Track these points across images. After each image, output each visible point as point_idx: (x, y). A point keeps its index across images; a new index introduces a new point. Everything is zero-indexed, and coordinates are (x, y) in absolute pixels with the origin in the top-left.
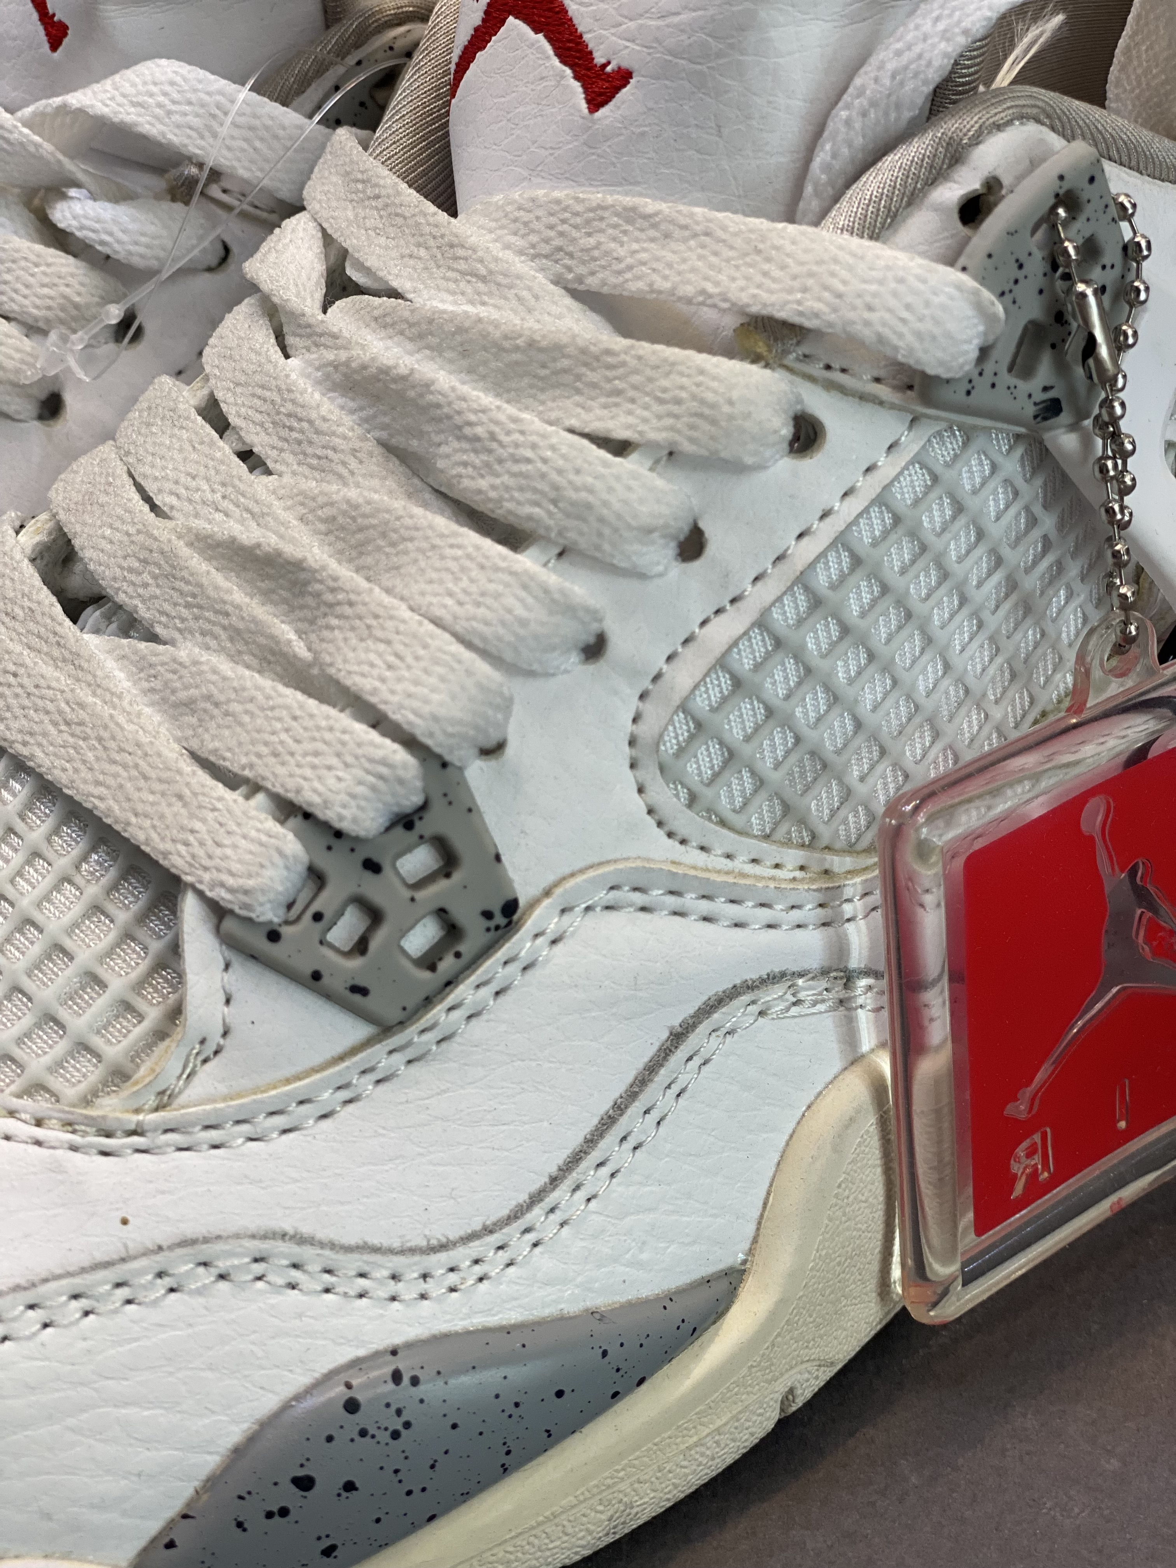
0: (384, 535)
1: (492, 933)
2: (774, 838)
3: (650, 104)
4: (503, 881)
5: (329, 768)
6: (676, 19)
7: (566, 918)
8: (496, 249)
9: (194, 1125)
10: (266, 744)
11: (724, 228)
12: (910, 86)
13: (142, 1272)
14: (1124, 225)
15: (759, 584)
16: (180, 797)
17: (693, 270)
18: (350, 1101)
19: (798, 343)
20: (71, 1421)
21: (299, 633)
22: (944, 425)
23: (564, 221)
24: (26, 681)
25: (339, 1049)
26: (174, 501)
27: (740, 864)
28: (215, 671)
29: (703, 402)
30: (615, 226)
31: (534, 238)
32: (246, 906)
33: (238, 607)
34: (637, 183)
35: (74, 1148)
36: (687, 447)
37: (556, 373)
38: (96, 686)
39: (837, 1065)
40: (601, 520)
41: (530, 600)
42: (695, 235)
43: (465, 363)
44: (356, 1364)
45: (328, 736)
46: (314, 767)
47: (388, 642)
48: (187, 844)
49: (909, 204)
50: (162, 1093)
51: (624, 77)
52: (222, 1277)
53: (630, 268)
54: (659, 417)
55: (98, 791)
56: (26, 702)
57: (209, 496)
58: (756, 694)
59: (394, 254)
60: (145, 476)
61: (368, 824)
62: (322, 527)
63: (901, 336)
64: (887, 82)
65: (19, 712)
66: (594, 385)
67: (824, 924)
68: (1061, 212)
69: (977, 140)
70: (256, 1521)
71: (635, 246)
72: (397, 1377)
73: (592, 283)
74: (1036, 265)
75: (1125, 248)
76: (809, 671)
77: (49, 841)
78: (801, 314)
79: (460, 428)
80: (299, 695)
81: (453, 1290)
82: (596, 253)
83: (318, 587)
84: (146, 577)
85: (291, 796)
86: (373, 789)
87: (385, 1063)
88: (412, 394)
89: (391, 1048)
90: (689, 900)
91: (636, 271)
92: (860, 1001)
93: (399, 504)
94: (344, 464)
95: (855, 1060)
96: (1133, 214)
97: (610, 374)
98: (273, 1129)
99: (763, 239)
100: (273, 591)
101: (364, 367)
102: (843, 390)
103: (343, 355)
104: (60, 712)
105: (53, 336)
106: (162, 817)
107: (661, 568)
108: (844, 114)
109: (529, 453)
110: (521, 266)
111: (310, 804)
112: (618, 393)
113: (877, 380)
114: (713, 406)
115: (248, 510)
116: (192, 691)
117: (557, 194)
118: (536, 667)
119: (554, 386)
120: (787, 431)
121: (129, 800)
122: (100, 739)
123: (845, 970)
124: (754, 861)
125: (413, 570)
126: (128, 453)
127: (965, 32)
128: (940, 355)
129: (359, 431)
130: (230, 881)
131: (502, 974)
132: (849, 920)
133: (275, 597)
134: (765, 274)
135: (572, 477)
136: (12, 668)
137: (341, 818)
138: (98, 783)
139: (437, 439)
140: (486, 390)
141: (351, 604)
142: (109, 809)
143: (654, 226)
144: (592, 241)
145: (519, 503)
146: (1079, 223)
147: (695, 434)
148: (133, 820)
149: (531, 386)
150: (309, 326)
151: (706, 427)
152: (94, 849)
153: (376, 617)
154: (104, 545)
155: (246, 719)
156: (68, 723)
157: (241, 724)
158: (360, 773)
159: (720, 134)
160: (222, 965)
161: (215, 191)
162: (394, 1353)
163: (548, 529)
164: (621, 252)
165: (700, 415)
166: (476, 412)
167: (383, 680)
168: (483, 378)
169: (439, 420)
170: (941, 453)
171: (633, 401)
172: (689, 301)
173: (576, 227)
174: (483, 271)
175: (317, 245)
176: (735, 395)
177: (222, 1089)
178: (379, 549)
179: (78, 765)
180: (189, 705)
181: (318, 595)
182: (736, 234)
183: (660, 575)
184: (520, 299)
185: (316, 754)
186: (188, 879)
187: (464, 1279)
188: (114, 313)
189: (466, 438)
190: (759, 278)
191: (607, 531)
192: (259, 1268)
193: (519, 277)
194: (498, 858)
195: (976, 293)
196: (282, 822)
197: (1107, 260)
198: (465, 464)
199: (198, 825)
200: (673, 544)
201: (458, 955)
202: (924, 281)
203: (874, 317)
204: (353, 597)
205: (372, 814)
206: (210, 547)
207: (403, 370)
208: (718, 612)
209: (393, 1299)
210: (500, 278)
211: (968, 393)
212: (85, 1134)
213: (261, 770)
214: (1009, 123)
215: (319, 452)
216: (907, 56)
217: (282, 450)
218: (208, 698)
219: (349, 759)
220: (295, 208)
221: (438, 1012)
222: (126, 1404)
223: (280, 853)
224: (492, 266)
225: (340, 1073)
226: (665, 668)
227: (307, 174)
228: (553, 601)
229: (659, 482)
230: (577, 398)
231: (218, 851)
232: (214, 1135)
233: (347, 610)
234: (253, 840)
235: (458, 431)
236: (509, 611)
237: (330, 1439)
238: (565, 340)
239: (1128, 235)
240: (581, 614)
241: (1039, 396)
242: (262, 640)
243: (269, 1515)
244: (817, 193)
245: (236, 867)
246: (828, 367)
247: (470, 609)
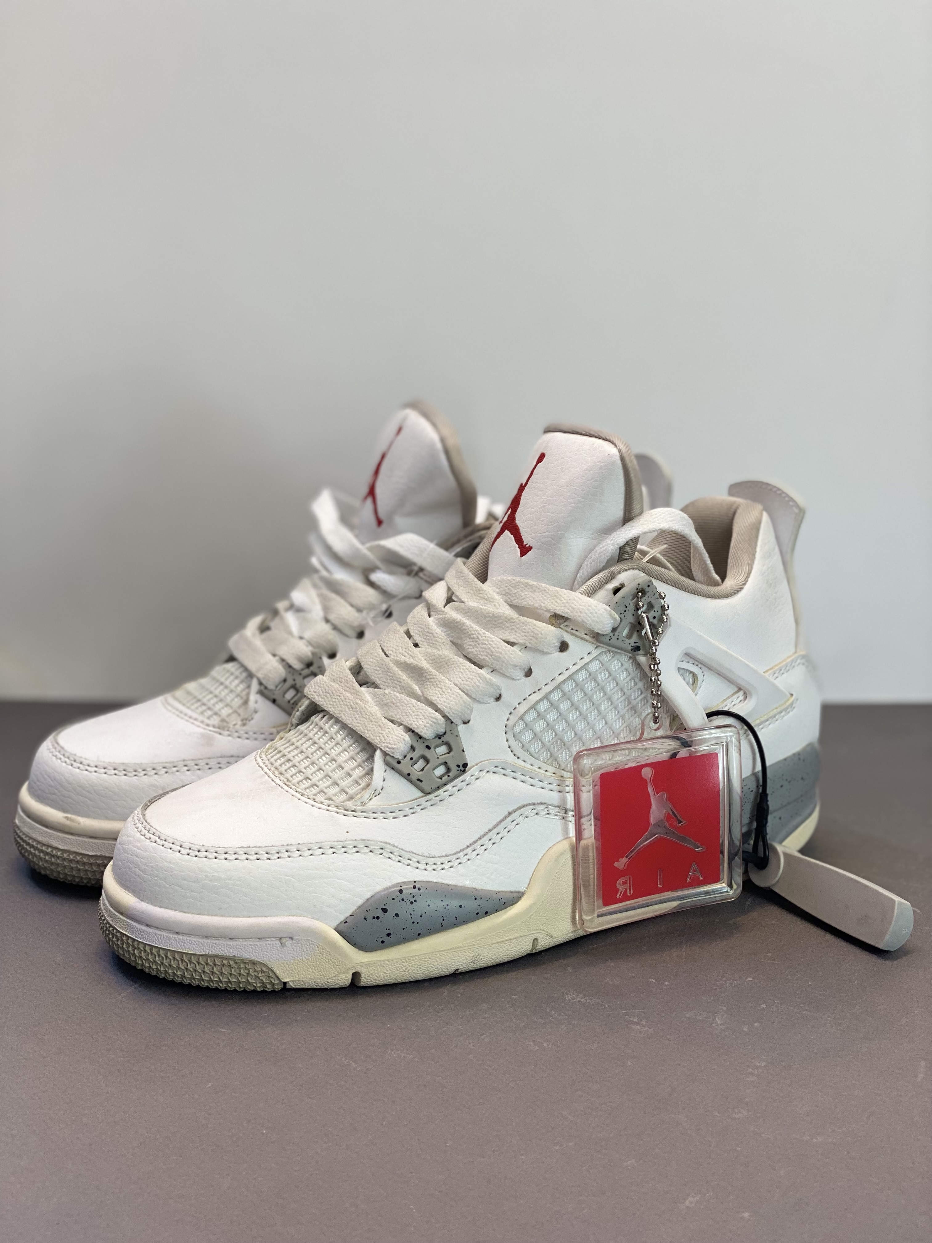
0: (446, 664)
1: (459, 772)
2: (547, 763)
3: (536, 556)
4: (464, 757)
5: (420, 719)
6: (544, 534)
7: (481, 773)
8: (491, 592)
9: (370, 811)
10: (405, 713)
11: (549, 590)
12: (603, 557)
13: (350, 845)
14: (662, 600)
15: (547, 686)
16: (380, 726)
17: (539, 600)
18: (414, 813)
19: (565, 621)
20: (326, 880)
21: (420, 688)
22: (606, 650)
23: (510, 585)
24: (342, 698)
25: (412, 798)
26: (391, 652)
27: (535, 768)
28: (395, 695)
29: (534, 633)
30: (522, 587)
31: (501, 589)
32: (393, 753)
33: (404, 680)
34: (530, 577)
35: (337, 813)
36: (529, 645)
37: (498, 624)
38: (361, 700)
39: (561, 838)
40: (503, 662)
41: (481, 681)
42: (541, 591)
43: (476, 620)
44: (405, 883)
45: (421, 711)
46: (417, 718)
47: (441, 688)
48: (379, 737)
49: (600, 588)
50: (363, 803)
51: (530, 548)
52: (371, 851)
53: (524, 599)
54: (522, 636)
55: (357, 725)
56: (342, 703)
57: (401, 651)
58: (544, 719)
59: (464, 592)
60: (384, 646)
61: (428, 735)
62: (431, 662)
63: (588, 621)
64: (597, 555)
65: (339, 706)
66: (507, 627)
67: (560, 792)
68: (640, 594)
69: (619, 573)
70: (370, 919)
71: (526, 593)
72: (414, 887)
73: (515, 602)
74: (631, 607)
75: (662, 607)
76: (560, 715)
77: (342, 741)
78: (563, 612)
79: (470, 635)
80: (416, 701)
81: (434, 870)
82: (517, 594)
83: (426, 674)
84: (380, 672)
85: (409, 726)
86: (431, 725)
87: (425, 804)
88: (460, 626)
89: (427, 800)
90: (518, 775)
91: (526, 600)
92: (570, 819)
93: (451, 656)
94: (440, 646)
95: (567, 838)
96: (664, 598)
97: (512, 624)
98: (391, 816)
99: (558, 593)
100: (414, 677)
101: (449, 619)
102: (576, 636)
103: (444, 616)
104: (351, 705)
105: (365, 612)
106: (374, 730)
107: (519, 678)
108: (586, 563)
109: (487, 643)
110: (497, 597)
111: (414, 728)
112: (513, 629)
113: (586, 634)
114: (537, 634)
115: (411, 655)
116: (388, 701)
117: (509, 578)
118: (480, 700)
119: (498, 627)
120: (558, 644)
121: (366, 727)
122: (361, 712)
123: (566, 808)
124: (539, 768)
125: (452, 672)
126: (381, 641)
127: (618, 544)
128: (599, 627)
129: (445, 637)
130: (390, 746)
131: (460, 785)
132: (567, 792)
133: (414, 678)
134: (556, 602)
135: (496, 649)
136: (339, 694)
137: (422, 732)
138: (358, 723)
139: (464, 639)
140: (478, 626)
141: (433, 678)
142: (360, 729)
143: (532, 588)
144: (516, 591)
145: (482, 655)
146: (644, 598)
147: (531, 641)
148: (366, 732)
149: (492, 627)
150: (437, 609)
151: (534, 639)
152: (354, 743)
153: (439, 682)
154: (370, 663)
155: (401, 707)
156: (352, 708)
157: (399, 708)
158: (428, 720)
159: (553, 565)
160: (384, 770)
161: (421, 574)
162: (415, 882)
163: (489, 663)
164: (523, 594)
165: (533, 636)
166: (474, 631)
167: (438, 697)
168: (481, 625)
169: (465, 633)
170: (606, 658)
171: (516, 632)
172: (537, 608)
173: (512, 587)
174: (486, 597)
175: (445, 589)
176: (543, 632)
177: (379, 804)
178: (444, 667)
179: (354, 718)
180: (386, 705)
181: (425, 677)
182: (551, 591)
183: (518, 680)
184: (495, 605)
185: (418, 715)
186: (378, 745)
187: (437, 868)
188: (384, 607)
189: (472, 638)
190: (554, 603)
191: (504, 665)
192: (381, 851)
193: (496, 599)
194: (463, 751)
195: (610, 611)
196: (406, 733)
197: (656, 609)
198: (470, 645)
199: (383, 732)
200: (524, 672)
201: (449, 776)
202: (596, 607)
203: (581, 615)
204: (434, 677)
205: (430, 732)
206: (399, 664)
207: (458, 620)
208: (534, 692)
209: (417, 868)
210: (490, 600)
211: (610, 640)
212: (341, 809)
213: (403, 719)
214: (629, 569)
215: (434, 642)
216: (603, 549)
217: (424, 642)
218: (392, 702)
219: (426, 717)
220: (441, 579)
221: (440, 792)
222: (340, 879)
223: (404, 740)
224: (489, 596)
225: (412, 804)
226: (517, 706)
227: (447, 570)
228: (488, 683)
229: (520, 653)
230: (503, 631)
231: (388, 738)
232: (375, 815)
233: (433, 680)
234: (397, 736)
235: (469, 636)
236: (475, 683)
237: (393, 899)
238: (501, 615)
239: (663, 603)
240: (495, 687)
241: (633, 644)
242: (409, 689)
243: (374, 918)
244: (578, 584)
245: (392, 742)
246: (572, 629)
247: (465, 682)
